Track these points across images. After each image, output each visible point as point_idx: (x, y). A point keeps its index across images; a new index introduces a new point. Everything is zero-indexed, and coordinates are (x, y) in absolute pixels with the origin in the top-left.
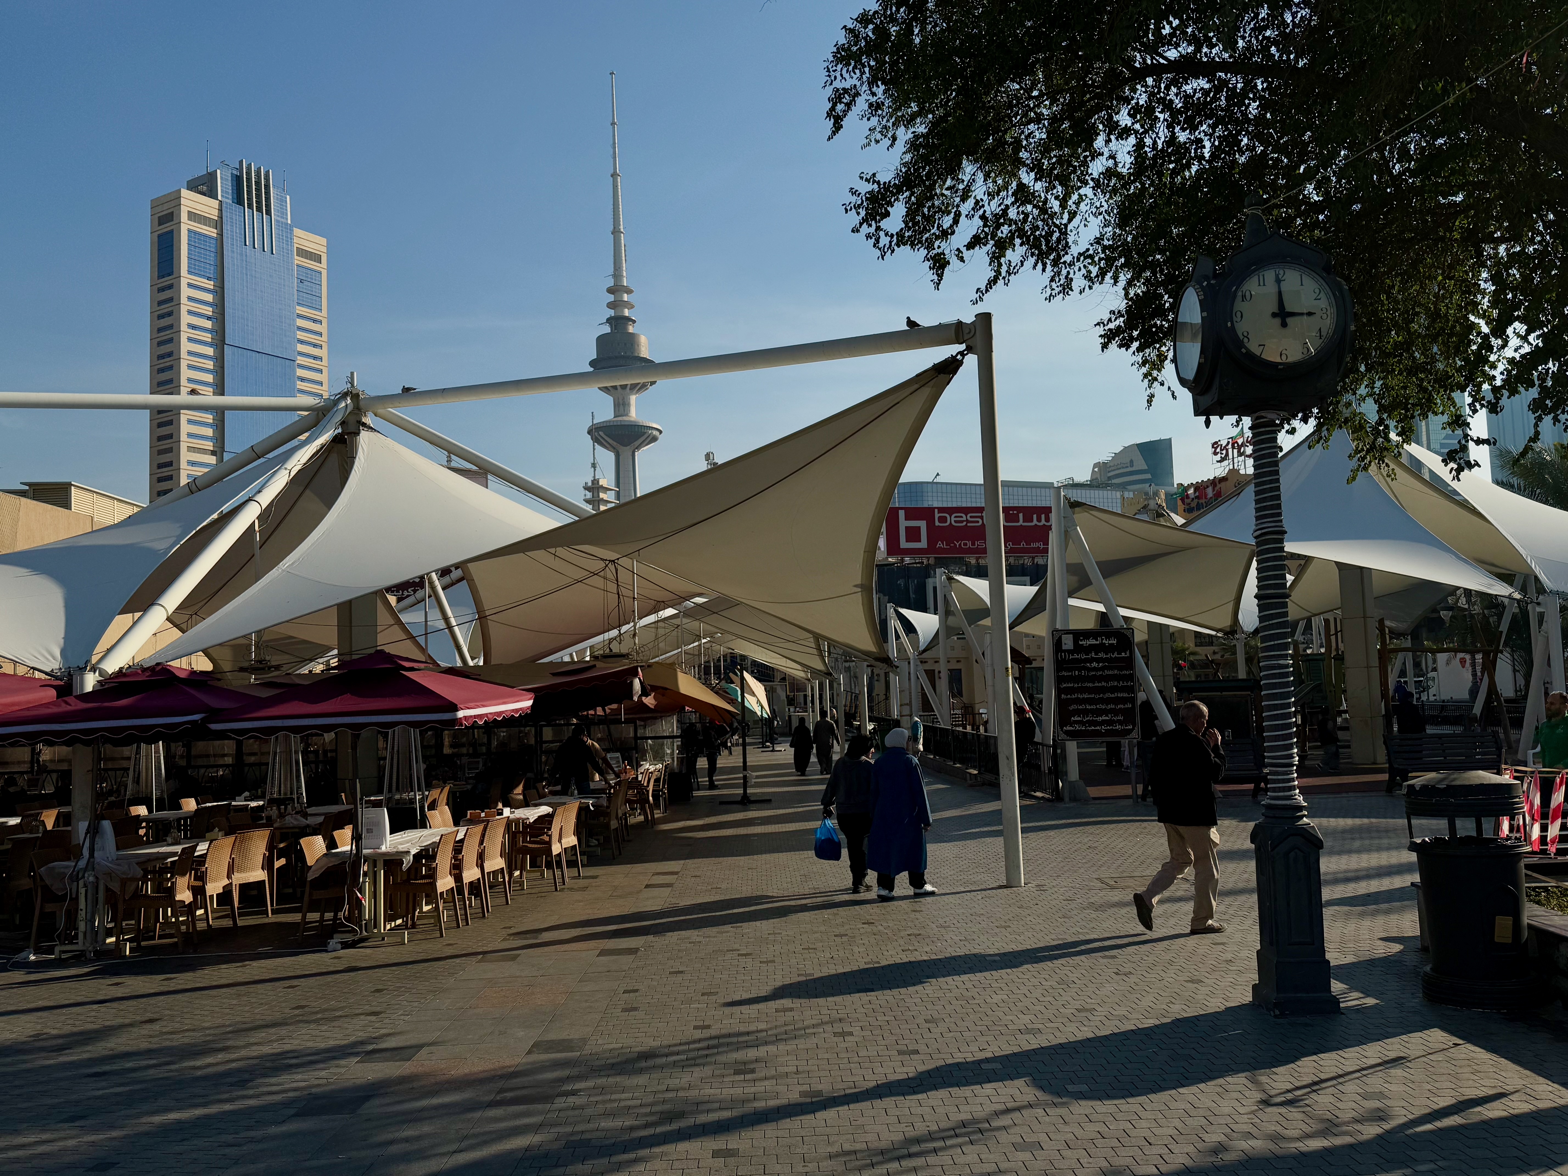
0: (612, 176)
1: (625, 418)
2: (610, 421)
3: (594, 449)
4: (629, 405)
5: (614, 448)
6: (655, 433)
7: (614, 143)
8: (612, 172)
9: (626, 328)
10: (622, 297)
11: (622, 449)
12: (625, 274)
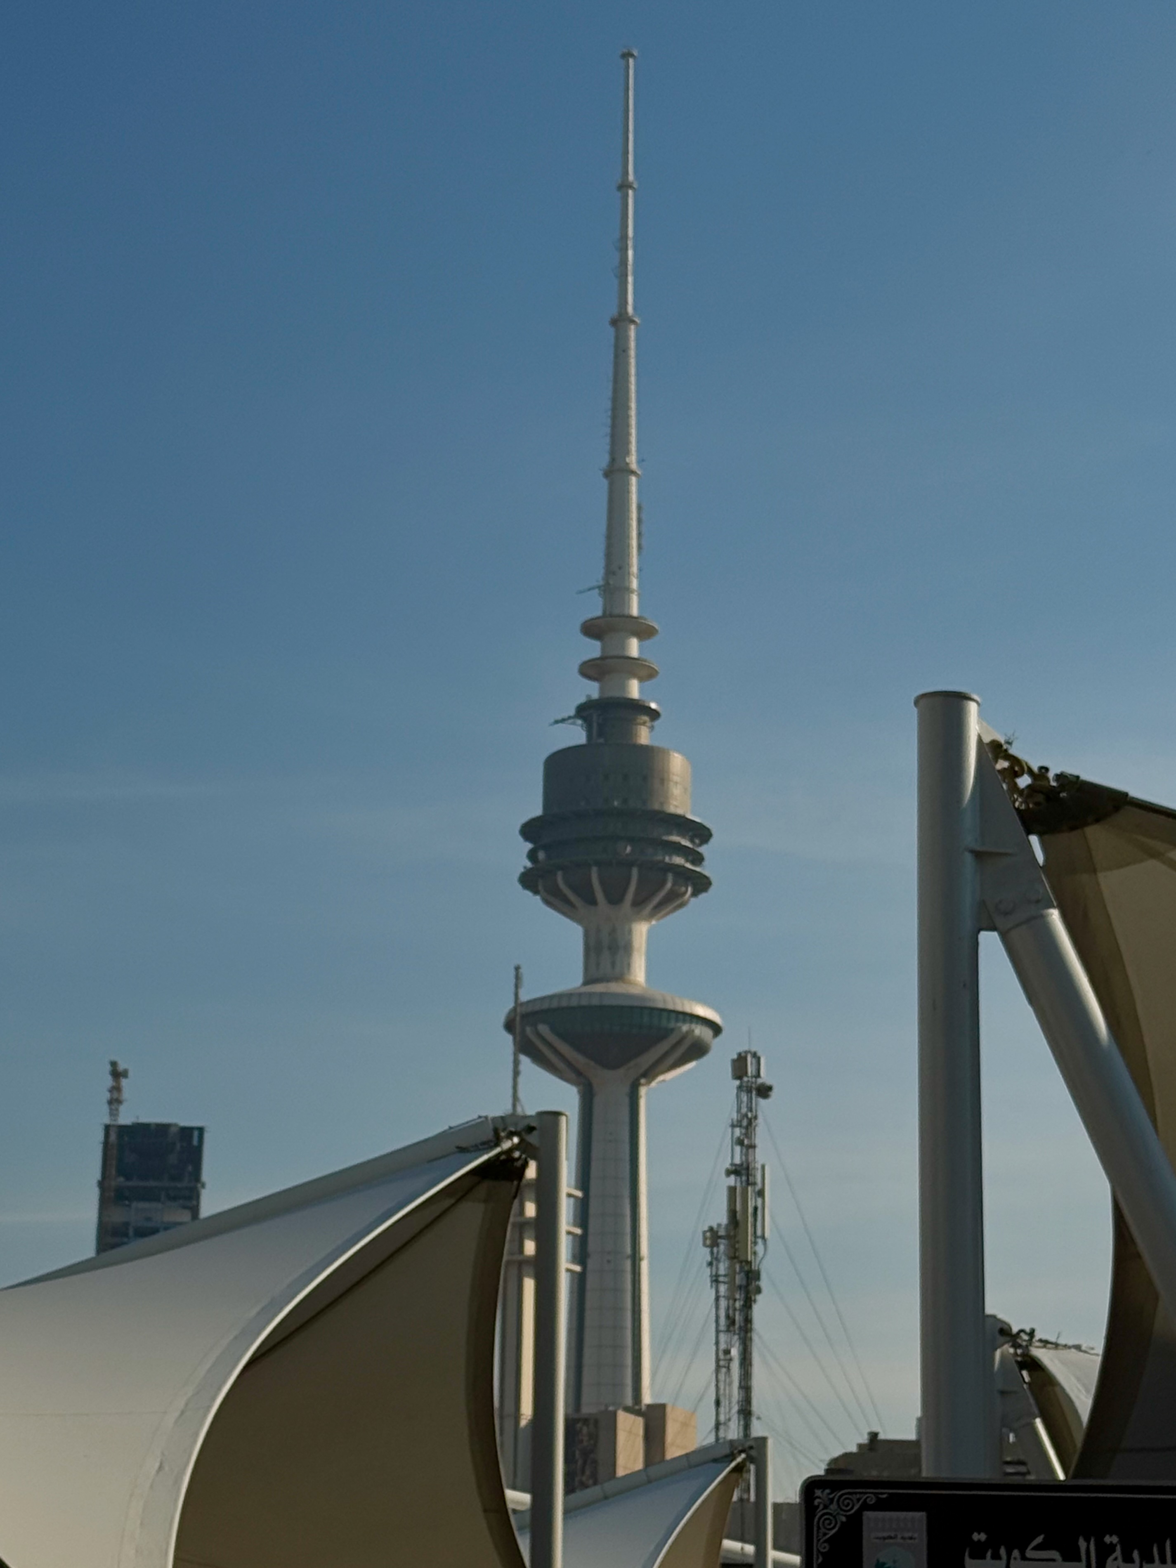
0: (614, 322)
1: (615, 987)
2: (569, 995)
3: (516, 1073)
4: (628, 949)
5: (579, 1073)
6: (700, 1031)
7: (624, 237)
8: (614, 312)
9: (629, 732)
10: (624, 646)
11: (600, 1076)
12: (635, 584)
